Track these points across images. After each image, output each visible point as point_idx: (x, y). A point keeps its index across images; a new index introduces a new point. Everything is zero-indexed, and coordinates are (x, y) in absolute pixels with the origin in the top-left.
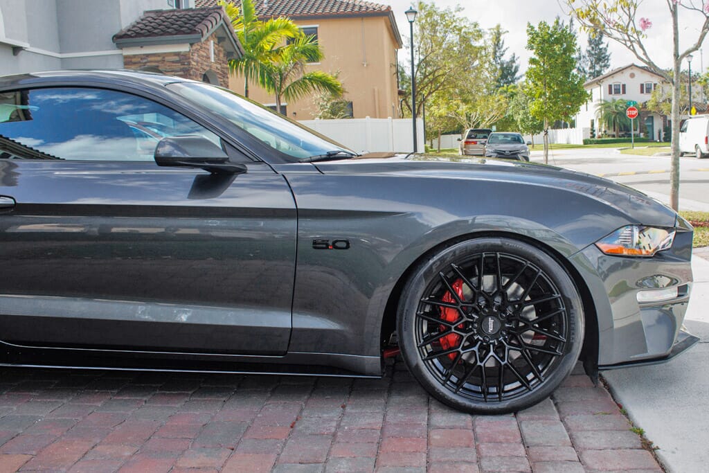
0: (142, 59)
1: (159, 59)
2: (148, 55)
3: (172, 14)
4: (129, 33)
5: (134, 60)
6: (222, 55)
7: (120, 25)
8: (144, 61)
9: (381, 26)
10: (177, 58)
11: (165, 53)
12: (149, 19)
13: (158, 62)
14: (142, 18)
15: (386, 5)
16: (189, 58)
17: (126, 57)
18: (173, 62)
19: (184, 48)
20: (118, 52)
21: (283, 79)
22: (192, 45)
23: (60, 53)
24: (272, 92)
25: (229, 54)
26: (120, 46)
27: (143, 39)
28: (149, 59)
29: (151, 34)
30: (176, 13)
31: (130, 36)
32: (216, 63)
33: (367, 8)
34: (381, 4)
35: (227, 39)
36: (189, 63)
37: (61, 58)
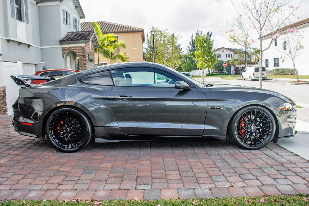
0: (68, 48)
1: (75, 48)
2: (71, 47)
3: (77, 33)
4: (65, 40)
5: (66, 49)
6: (93, 47)
7: (61, 37)
8: (69, 49)
9: (139, 35)
10: (81, 48)
11: (76, 47)
12: (70, 35)
13: (74, 49)
14: (67, 34)
15: (142, 28)
16: (85, 48)
17: (63, 48)
18: (79, 49)
19: (83, 45)
20: (61, 46)
21: (112, 54)
22: (86, 44)
23: (41, 46)
24: (109, 59)
25: (95, 46)
26: (61, 44)
27: (69, 42)
28: (71, 49)
29: (72, 40)
30: (78, 33)
31: (65, 41)
32: (92, 49)
33: (135, 29)
34: (140, 28)
35: (95, 42)
36: (85, 50)
37: (41, 49)
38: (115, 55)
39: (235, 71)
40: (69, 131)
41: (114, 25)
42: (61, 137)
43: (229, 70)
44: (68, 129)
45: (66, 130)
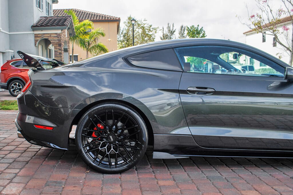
0: (42, 35)
1: (49, 35)
2: (44, 34)
3: (51, 18)
4: (38, 25)
5: (38, 36)
6: (68, 35)
7: (34, 22)
8: (43, 36)
9: (115, 25)
10: (56, 35)
11: (51, 33)
12: (43, 20)
13: (48, 37)
14: (40, 19)
15: (118, 17)
16: (61, 36)
17: (35, 34)
18: (54, 37)
19: (59, 32)
20: (33, 32)
22: (62, 30)
23: (9, 32)
24: (85, 49)
25: (70, 35)
26: (33, 30)
27: (43, 27)
28: (45, 35)
29: (46, 25)
30: (53, 18)
31: (38, 26)
32: (67, 38)
33: (111, 18)
34: (116, 17)
35: (71, 29)
36: (61, 38)
37: (9, 34)
38: (93, 45)
39: (212, 69)
40: (112, 140)
41: (86, 14)
42: (100, 149)
43: (206, 68)
44: (111, 137)
45: (108, 138)
